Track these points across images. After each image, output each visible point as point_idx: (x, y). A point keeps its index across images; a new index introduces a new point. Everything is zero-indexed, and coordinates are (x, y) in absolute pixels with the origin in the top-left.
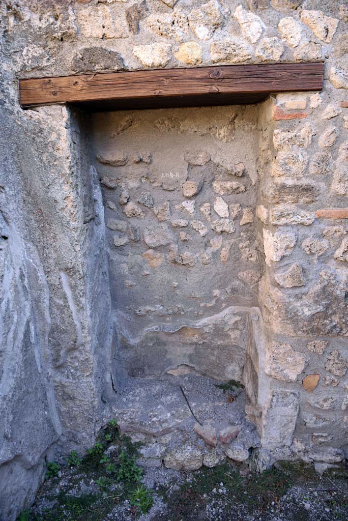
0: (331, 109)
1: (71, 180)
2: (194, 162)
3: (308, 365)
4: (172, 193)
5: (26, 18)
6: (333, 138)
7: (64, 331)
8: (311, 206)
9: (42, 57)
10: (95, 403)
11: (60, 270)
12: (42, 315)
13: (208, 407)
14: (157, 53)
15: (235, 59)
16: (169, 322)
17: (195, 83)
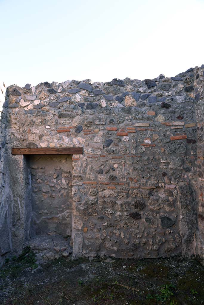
0: (85, 158)
1: (23, 173)
2: (56, 169)
3: (84, 224)
4: (50, 177)
5: (16, 136)
6: (86, 165)
7: (17, 214)
8: (82, 181)
9: (18, 144)
10: (24, 238)
11: (17, 196)
12: (11, 209)
13: (59, 243)
14: (45, 144)
15: (63, 147)
16: (48, 215)
17: (53, 151)
